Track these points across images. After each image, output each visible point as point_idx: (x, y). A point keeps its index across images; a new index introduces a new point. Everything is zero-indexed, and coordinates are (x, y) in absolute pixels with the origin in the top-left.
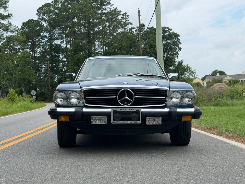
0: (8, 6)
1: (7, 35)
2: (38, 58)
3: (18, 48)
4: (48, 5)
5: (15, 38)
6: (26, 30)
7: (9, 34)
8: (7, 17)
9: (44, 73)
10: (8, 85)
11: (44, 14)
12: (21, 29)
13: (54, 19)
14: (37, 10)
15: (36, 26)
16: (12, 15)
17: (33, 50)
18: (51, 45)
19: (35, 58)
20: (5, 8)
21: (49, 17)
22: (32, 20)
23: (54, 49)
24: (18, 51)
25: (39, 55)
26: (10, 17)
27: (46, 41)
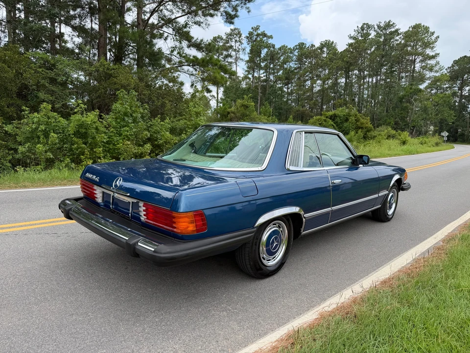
0: (435, 46)
1: (431, 75)
2: (465, 97)
3: (446, 87)
6: (456, 68)
7: (433, 74)
8: (433, 57)
10: (423, 124)
12: (450, 68)
15: (468, 64)
16: (439, 54)
17: (461, 89)
19: (462, 96)
20: (432, 48)
22: (465, 56)
24: (445, 90)
25: (467, 94)
26: (436, 56)
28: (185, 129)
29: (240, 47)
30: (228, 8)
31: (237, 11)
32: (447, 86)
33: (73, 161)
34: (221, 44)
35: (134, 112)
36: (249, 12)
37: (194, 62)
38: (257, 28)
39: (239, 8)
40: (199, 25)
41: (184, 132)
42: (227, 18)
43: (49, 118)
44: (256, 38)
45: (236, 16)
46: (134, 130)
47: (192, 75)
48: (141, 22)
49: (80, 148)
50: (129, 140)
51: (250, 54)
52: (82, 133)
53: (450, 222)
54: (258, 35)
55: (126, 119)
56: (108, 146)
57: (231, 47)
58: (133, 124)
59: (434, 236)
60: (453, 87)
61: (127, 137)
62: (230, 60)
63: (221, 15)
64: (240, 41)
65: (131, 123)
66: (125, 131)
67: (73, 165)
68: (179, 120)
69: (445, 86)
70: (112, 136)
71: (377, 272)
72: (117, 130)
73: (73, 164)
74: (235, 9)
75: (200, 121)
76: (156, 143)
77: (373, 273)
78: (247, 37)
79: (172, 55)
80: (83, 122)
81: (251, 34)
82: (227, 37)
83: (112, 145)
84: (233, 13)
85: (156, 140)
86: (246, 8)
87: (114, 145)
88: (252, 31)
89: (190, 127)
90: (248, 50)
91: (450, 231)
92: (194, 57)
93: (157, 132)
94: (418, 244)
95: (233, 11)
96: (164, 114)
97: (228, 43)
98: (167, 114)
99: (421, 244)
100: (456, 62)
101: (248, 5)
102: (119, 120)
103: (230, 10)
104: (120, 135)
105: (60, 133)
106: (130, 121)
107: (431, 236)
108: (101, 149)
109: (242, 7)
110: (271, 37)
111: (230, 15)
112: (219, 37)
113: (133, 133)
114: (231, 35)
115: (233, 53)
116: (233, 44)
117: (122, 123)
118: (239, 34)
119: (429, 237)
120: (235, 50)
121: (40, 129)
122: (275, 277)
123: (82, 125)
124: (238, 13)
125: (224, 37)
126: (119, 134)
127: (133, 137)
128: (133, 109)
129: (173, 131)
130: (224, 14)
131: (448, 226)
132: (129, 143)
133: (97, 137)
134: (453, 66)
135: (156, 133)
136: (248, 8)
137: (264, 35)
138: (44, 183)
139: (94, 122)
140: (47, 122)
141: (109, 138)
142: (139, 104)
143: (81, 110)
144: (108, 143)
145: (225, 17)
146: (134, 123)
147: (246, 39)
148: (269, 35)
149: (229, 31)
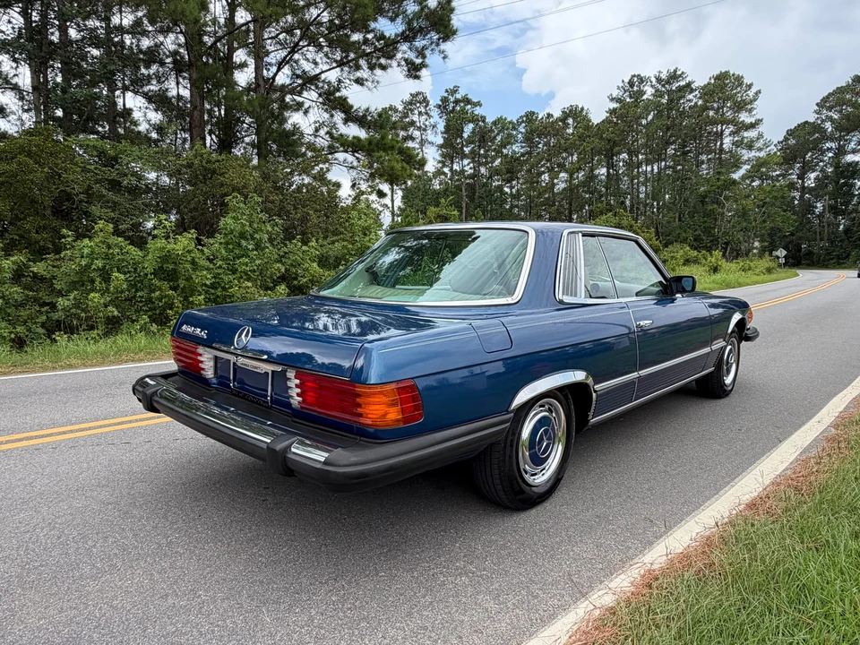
0: (755, 107)
1: (750, 156)
2: (811, 190)
3: (777, 175)
4: (840, 90)
5: (762, 160)
6: (792, 142)
7: (753, 154)
8: (753, 126)
9: (818, 216)
10: (741, 239)
11: (830, 109)
12: (782, 142)
13: (848, 117)
14: (817, 104)
15: (811, 134)
16: (761, 120)
17: (801, 177)
18: (837, 166)
19: (804, 189)
20: (750, 111)
21: (840, 112)
22: (806, 122)
23: (843, 172)
24: (776, 179)
25: (813, 185)
26: (758, 124)
27: (830, 158)
28: (343, 257)
29: (427, 123)
30: (409, 52)
31: (424, 57)
32: (778, 173)
33: (153, 320)
34: (395, 119)
35: (256, 231)
36: (444, 58)
37: (354, 146)
38: (454, 91)
39: (428, 53)
40: (362, 85)
41: (343, 262)
42: (409, 71)
43: (109, 247)
44: (454, 107)
45: (423, 65)
46: (258, 262)
47: (351, 168)
48: (262, 83)
49: (166, 296)
50: (249, 279)
51: (445, 133)
52: (168, 271)
53: (836, 394)
54: (457, 102)
55: (244, 243)
56: (213, 291)
57: (412, 123)
58: (255, 252)
59: (816, 418)
60: (789, 175)
61: (247, 274)
62: (411, 144)
63: (399, 65)
64: (427, 113)
65: (253, 250)
66: (243, 264)
67: (154, 327)
68: (333, 243)
69: (774, 174)
70: (219, 274)
71: (733, 486)
72: (229, 264)
73: (154, 324)
74: (421, 53)
75: (369, 241)
76: (296, 282)
77: (726, 489)
78: (439, 106)
79: (316, 136)
80: (169, 252)
81: (444, 100)
82: (405, 108)
83: (220, 289)
84: (418, 61)
85: (296, 279)
86: (440, 51)
87: (224, 289)
88: (446, 95)
89: (353, 253)
90: (441, 126)
91: (841, 409)
92: (354, 137)
93: (297, 264)
94: (791, 433)
95: (417, 57)
96: (306, 233)
97: (406, 117)
98: (312, 233)
99: (796, 433)
100: (791, 133)
101: (443, 46)
102: (231, 247)
103: (412, 55)
104: (234, 271)
105: (129, 272)
106: (250, 247)
107: (811, 418)
108: (203, 297)
109: (432, 50)
110: (479, 104)
111: (413, 63)
112: (391, 108)
113: (255, 268)
114: (411, 103)
115: (417, 134)
116: (415, 118)
117: (237, 251)
118: (425, 101)
119: (807, 421)
120: (419, 128)
121: (94, 267)
122: (548, 505)
123: (166, 258)
124: (427, 61)
125: (400, 108)
126: (231, 270)
127: (256, 274)
128: (255, 226)
129: (323, 262)
130: (403, 63)
131: (835, 400)
132: (250, 284)
133: (194, 276)
134: (786, 139)
135: (295, 267)
136: (443, 52)
137: (467, 101)
138: (103, 359)
139: (189, 252)
140: (107, 255)
141: (215, 277)
142: (264, 216)
143: (165, 231)
144: (213, 286)
145: (406, 69)
146: (256, 250)
147: (437, 110)
148: (475, 100)
149: (407, 98)
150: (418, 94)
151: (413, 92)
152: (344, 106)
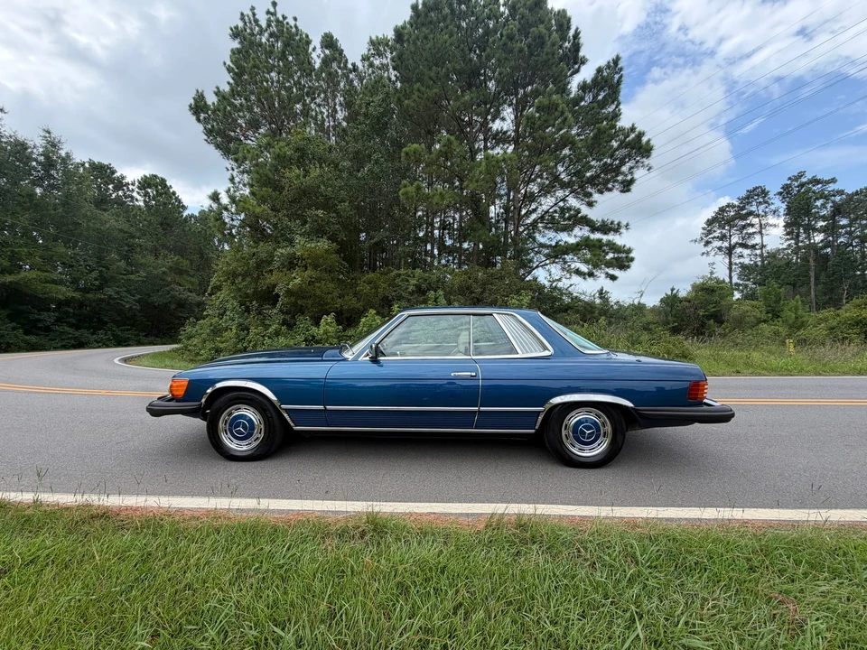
29: (767, 210)
34: (732, 214)
38: (801, 175)
44: (799, 191)
51: (786, 215)
54: (802, 185)
57: (751, 213)
62: (751, 230)
64: (766, 202)
78: (780, 194)
81: (786, 188)
82: (741, 203)
86: (644, 166)
88: (789, 182)
90: (782, 211)
97: (743, 210)
101: (647, 161)
110: (833, 181)
112: (728, 205)
114: (748, 198)
115: (756, 221)
116: (753, 208)
118: (764, 193)
120: (758, 216)
125: (737, 203)
136: (647, 165)
137: (816, 181)
147: (777, 196)
148: (827, 178)
149: (743, 194)
150: (755, 189)
151: (751, 188)
152: (586, 221)
